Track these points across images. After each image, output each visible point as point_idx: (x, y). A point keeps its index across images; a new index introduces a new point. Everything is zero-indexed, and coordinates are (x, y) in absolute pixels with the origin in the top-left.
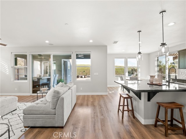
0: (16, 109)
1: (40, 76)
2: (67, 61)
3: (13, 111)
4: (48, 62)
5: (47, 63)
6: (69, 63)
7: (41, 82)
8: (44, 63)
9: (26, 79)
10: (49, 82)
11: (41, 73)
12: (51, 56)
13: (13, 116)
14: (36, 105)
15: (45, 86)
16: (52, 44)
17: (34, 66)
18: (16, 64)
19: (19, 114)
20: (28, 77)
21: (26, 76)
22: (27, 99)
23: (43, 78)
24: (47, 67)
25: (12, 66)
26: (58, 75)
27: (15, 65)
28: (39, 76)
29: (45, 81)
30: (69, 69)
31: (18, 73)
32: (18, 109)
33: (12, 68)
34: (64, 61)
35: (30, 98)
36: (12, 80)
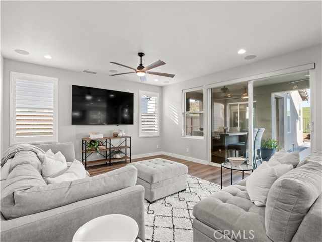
0: (185, 190)
1: (225, 130)
2: (282, 98)
3: (181, 191)
4: (239, 103)
5: (237, 105)
6: (288, 101)
7: (228, 142)
8: (231, 106)
9: (202, 134)
10: (243, 144)
11: (226, 125)
12: (249, 85)
13: (179, 203)
14: (222, 203)
15: (234, 151)
16: (254, 57)
17: (214, 112)
18: (188, 109)
19: (189, 203)
20: (204, 131)
21: (202, 129)
22: (202, 171)
23: (230, 134)
24: (236, 113)
25: (183, 112)
26: (264, 129)
27: (187, 111)
28: (223, 130)
29: (235, 141)
30: (289, 115)
31: (192, 124)
32: (187, 189)
33: (183, 116)
34: (275, 98)
35: (207, 171)
36: (183, 135)
